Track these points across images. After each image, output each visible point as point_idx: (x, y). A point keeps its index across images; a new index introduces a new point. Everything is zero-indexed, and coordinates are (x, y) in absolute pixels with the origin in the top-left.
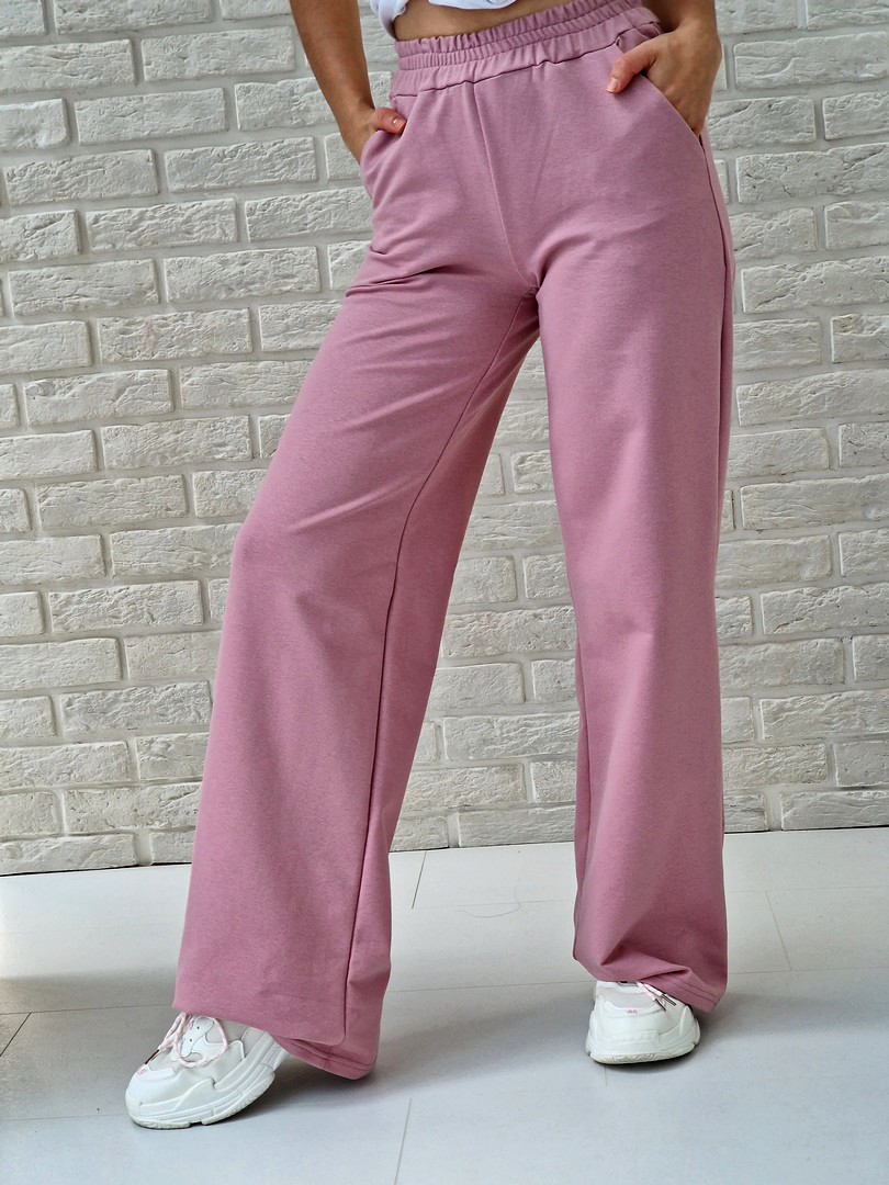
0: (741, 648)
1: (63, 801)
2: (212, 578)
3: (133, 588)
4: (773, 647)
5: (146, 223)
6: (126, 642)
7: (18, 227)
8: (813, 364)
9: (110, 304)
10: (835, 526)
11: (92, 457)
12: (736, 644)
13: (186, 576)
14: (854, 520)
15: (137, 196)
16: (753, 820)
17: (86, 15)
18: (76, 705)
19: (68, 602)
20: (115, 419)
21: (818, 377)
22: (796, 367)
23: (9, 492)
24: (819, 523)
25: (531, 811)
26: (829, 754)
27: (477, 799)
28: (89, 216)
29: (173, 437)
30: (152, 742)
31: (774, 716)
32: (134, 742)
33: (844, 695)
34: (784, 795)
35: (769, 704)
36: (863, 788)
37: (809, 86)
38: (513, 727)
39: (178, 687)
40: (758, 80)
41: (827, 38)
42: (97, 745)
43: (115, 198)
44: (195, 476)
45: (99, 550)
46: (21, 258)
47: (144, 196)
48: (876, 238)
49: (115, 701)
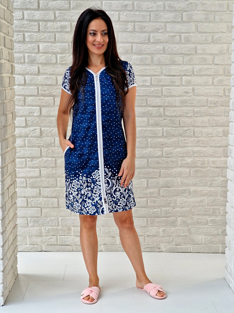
0: (158, 218)
1: (28, 238)
2: (60, 198)
3: (45, 199)
4: (164, 218)
5: (53, 131)
6: (42, 209)
7: (29, 130)
8: (176, 167)
9: (45, 146)
10: (177, 197)
11: (39, 174)
12: (157, 217)
13: (55, 198)
14: (180, 196)
15: (52, 126)
16: (158, 250)
17: (45, 92)
18: (32, 220)
19: (32, 201)
20: (44, 167)
21: (176, 169)
22: (173, 167)
23: (23, 179)
24: (174, 196)
25: (117, 245)
26: (173, 238)
27: (107, 243)
28: (43, 129)
29: (55, 171)
30: (46, 228)
31: (164, 231)
32: (42, 228)
33: (176, 228)
34: (164, 245)
35: (163, 229)
36: (179, 245)
37: (178, 116)
38: (115, 230)
39: (52, 218)
40: (169, 115)
41: (182, 108)
42: (35, 228)
43: (48, 126)
44: (58, 179)
45: (39, 191)
46: (29, 136)
47: (53, 126)
48: (188, 145)
49: (40, 220)
